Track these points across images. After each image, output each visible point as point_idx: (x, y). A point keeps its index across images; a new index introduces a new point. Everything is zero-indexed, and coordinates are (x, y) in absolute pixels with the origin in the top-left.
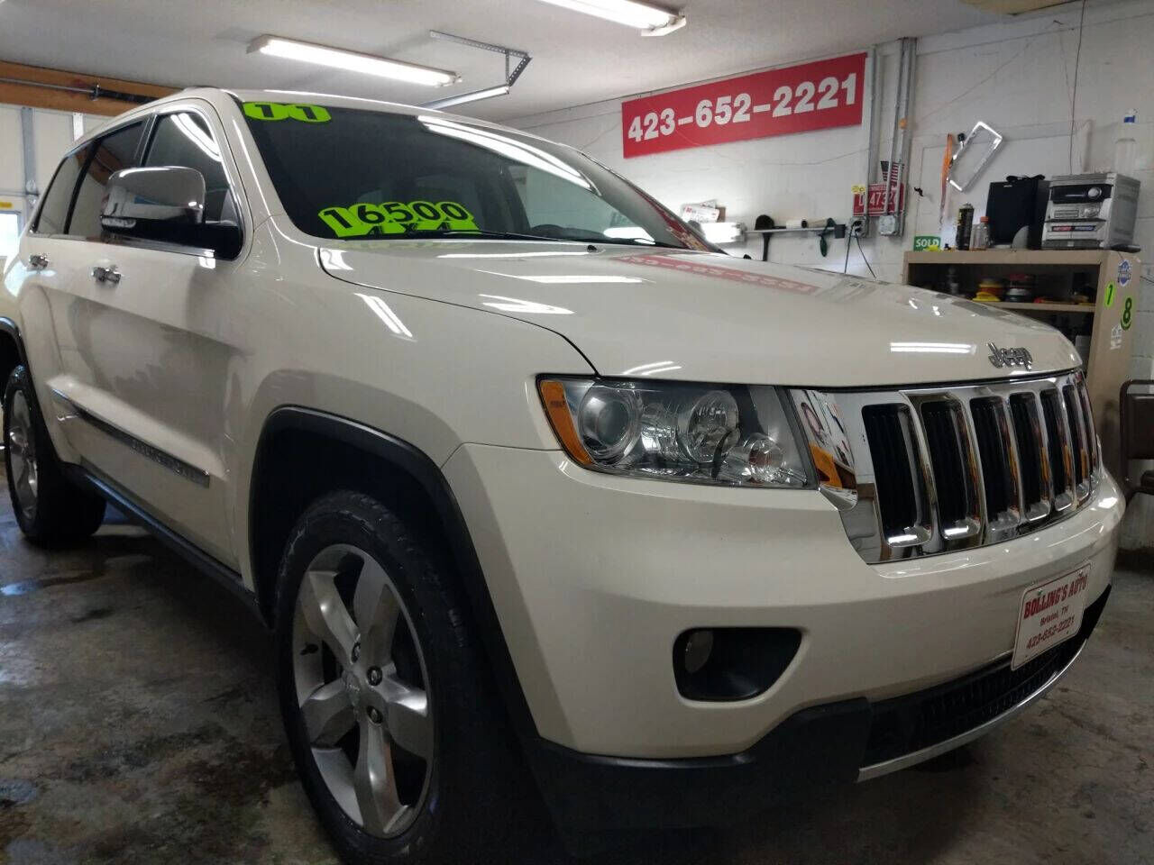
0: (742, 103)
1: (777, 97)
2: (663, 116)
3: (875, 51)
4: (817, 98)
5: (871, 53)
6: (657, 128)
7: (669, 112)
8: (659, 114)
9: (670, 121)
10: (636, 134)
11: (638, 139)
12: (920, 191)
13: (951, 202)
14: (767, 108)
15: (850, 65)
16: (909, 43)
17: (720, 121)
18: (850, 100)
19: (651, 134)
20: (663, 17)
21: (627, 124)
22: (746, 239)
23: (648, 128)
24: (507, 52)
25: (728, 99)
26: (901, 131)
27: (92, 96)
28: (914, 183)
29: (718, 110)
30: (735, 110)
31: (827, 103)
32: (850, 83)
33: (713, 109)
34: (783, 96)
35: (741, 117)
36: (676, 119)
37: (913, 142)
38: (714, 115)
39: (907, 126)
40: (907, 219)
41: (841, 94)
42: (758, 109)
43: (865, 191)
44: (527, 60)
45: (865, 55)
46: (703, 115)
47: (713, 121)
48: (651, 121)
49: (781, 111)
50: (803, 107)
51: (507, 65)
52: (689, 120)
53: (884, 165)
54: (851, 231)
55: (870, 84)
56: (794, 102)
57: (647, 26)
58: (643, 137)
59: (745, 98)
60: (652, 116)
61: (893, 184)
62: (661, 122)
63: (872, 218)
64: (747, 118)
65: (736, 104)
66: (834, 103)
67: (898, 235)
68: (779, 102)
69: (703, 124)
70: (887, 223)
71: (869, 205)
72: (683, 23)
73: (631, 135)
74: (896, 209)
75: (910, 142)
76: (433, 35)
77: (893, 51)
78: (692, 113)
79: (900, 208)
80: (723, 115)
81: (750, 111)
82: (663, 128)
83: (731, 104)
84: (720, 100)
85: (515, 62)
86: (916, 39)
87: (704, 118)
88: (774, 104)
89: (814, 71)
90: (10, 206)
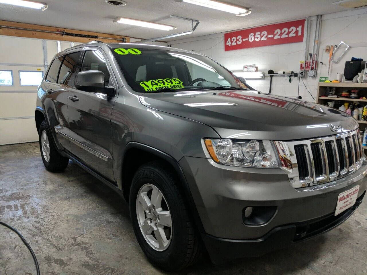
0: (264, 34)
1: (275, 33)
2: (238, 38)
3: (308, 19)
4: (289, 33)
5: (307, 19)
6: (236, 42)
7: (240, 37)
8: (237, 37)
9: (240, 40)
10: (229, 43)
11: (230, 45)
12: (322, 63)
13: (332, 66)
14: (272, 36)
15: (299, 23)
16: (319, 16)
17: (257, 40)
18: (300, 34)
19: (234, 44)
20: (244, 11)
21: (226, 41)
22: (265, 77)
23: (233, 42)
24: (192, 20)
25: (259, 33)
26: (316, 44)
27: (62, 35)
28: (320, 60)
29: (256, 36)
30: (261, 37)
31: (292, 35)
32: (300, 29)
33: (254, 36)
34: (277, 32)
35: (264, 39)
36: (242, 39)
37: (320, 48)
38: (255, 38)
39: (318, 43)
40: (318, 72)
41: (297, 32)
42: (269, 36)
43: (304, 63)
44: (198, 23)
45: (304, 20)
46: (251, 38)
47: (254, 40)
48: (234, 40)
49: (277, 37)
50: (284, 36)
51: (193, 25)
52: (246, 39)
53: (311, 55)
54: (299, 75)
55: (306, 29)
56: (281, 34)
57: (238, 13)
58: (231, 45)
59: (265, 33)
60: (234, 38)
61: (313, 60)
62: (237, 40)
63: (306, 71)
64: (266, 39)
65: (262, 35)
66: (294, 35)
67: (315, 76)
68: (276, 34)
69: (251, 41)
70: (311, 73)
71: (305, 67)
72: (250, 12)
73: (227, 44)
74: (314, 68)
75: (319, 47)
76: (171, 16)
77: (314, 19)
78: (248, 37)
79: (315, 68)
80: (258, 38)
81: (266, 37)
82: (238, 42)
83: (260, 35)
84: (257, 33)
85: (195, 23)
86: (321, 15)
87: (251, 39)
88: (275, 35)
89: (288, 25)
90: (40, 69)
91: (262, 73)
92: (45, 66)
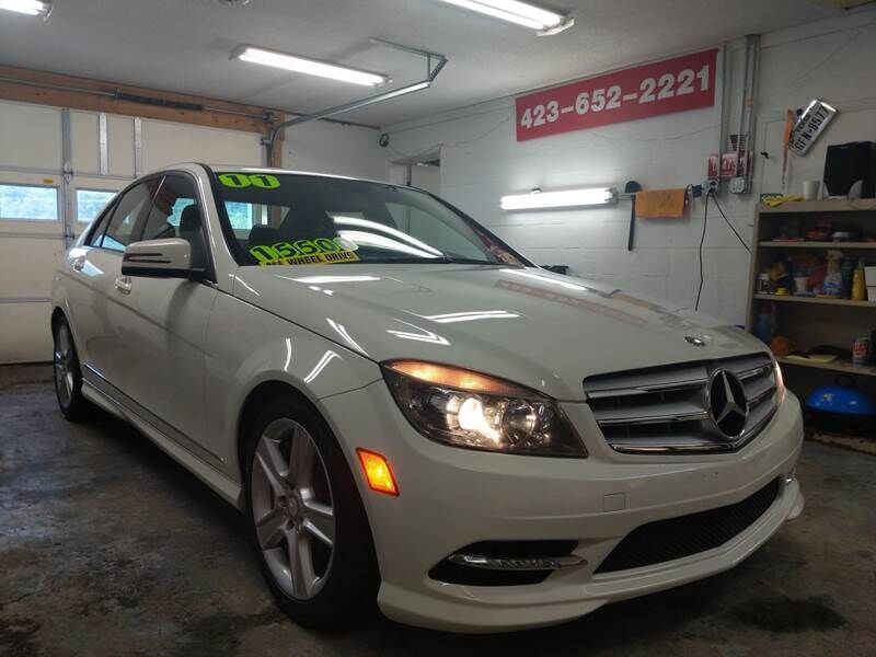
0: (614, 93)
1: (643, 87)
2: (549, 107)
3: (725, 47)
4: (676, 86)
5: (722, 49)
6: (544, 117)
7: (554, 104)
8: (546, 106)
9: (555, 111)
10: (527, 122)
11: (529, 126)
12: (766, 154)
13: (791, 165)
14: (634, 96)
15: (704, 58)
16: (754, 39)
17: (595, 108)
18: (705, 86)
19: (539, 122)
20: (552, 19)
21: (520, 115)
22: (617, 201)
23: (537, 117)
24: (429, 55)
25: (602, 91)
26: (747, 109)
27: (114, 98)
28: (759, 148)
29: (595, 100)
30: (608, 100)
31: (685, 90)
32: (704, 74)
33: (590, 100)
34: (648, 86)
35: (613, 105)
36: (559, 109)
37: (759, 119)
38: (591, 104)
39: (753, 106)
40: (754, 180)
41: (697, 82)
42: (627, 97)
43: (718, 159)
44: (444, 62)
45: (717, 50)
46: (581, 105)
47: (590, 109)
48: (539, 112)
49: (646, 98)
50: (665, 94)
51: (429, 65)
52: (570, 109)
53: (734, 138)
54: (706, 192)
55: (721, 71)
56: (657, 90)
57: (541, 27)
58: (532, 124)
59: (617, 89)
60: (540, 108)
61: (741, 153)
62: (548, 112)
63: (724, 181)
64: (618, 105)
65: (609, 94)
66: (691, 90)
67: (746, 193)
68: (644, 91)
69: (581, 112)
70: (737, 183)
71: (721, 170)
72: (572, 23)
73: (523, 123)
74: (745, 172)
75: (756, 119)
76: (373, 41)
77: (740, 46)
78: (573, 103)
79: (748, 171)
80: (598, 104)
81: (620, 99)
82: (549, 117)
83: (605, 95)
84: (596, 93)
85: (435, 63)
86: (759, 36)
87: (582, 107)
88: (641, 93)
89: (674, 65)
90: (51, 181)
91: (611, 191)
92: (65, 172)
